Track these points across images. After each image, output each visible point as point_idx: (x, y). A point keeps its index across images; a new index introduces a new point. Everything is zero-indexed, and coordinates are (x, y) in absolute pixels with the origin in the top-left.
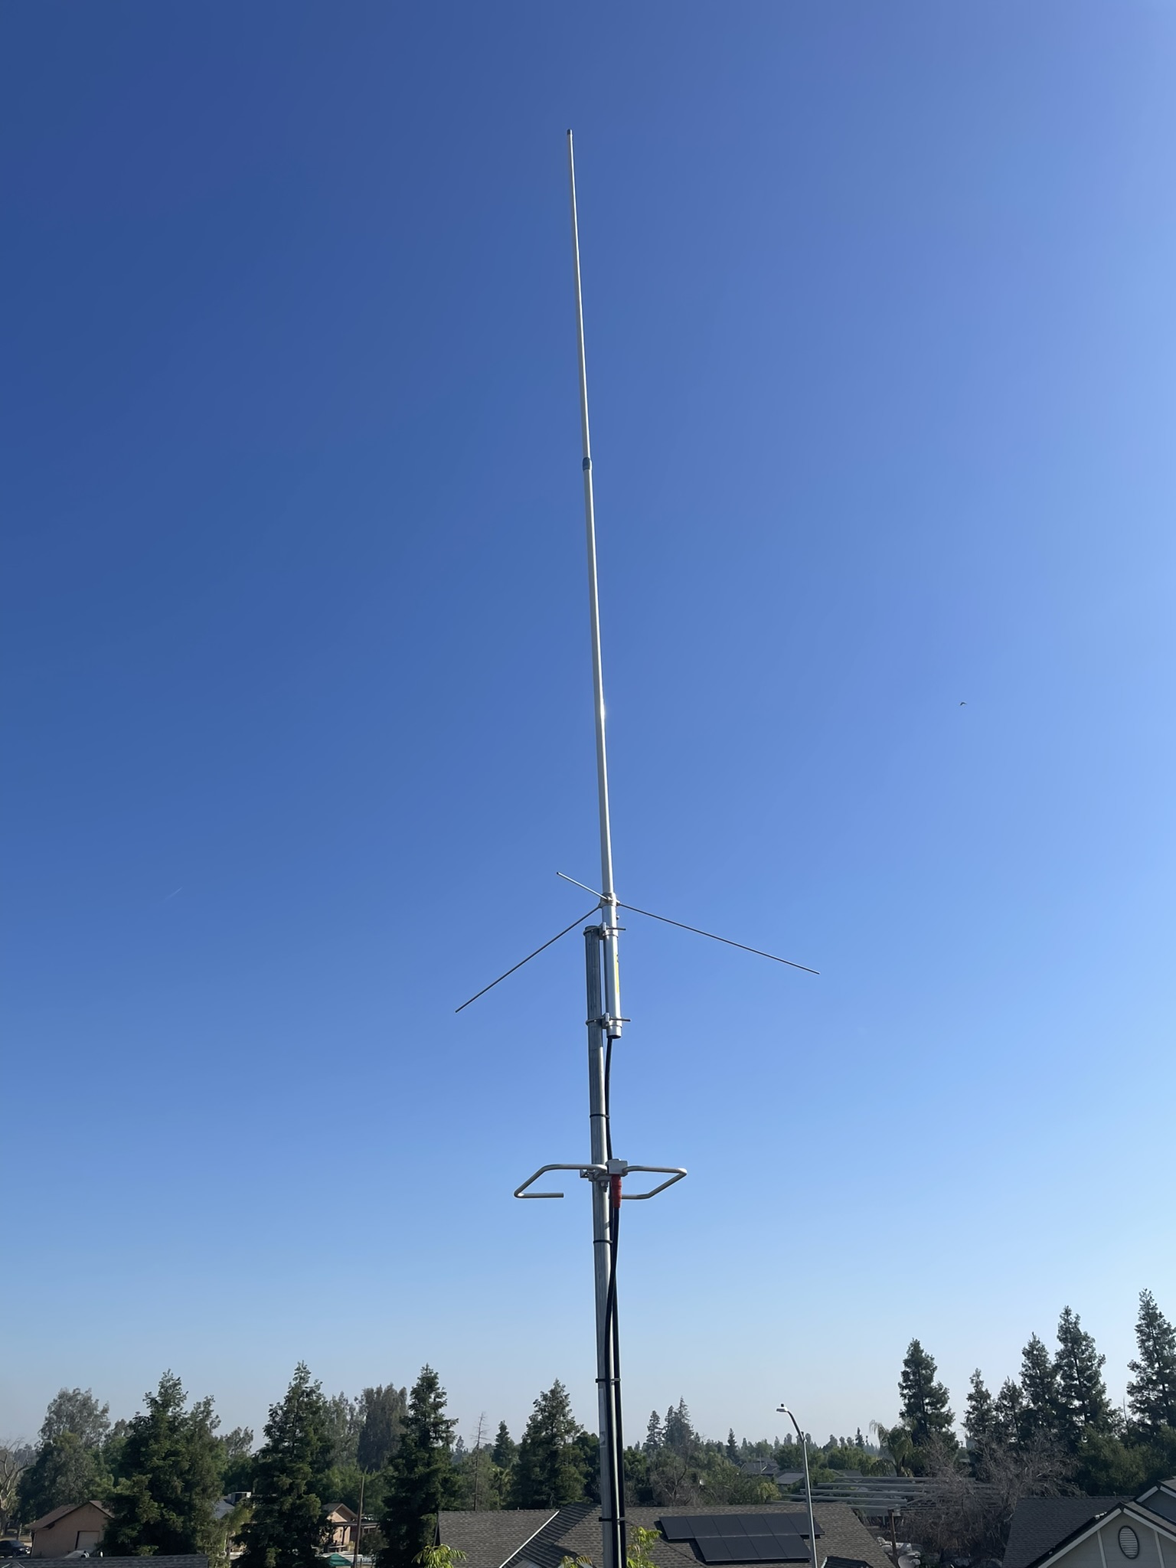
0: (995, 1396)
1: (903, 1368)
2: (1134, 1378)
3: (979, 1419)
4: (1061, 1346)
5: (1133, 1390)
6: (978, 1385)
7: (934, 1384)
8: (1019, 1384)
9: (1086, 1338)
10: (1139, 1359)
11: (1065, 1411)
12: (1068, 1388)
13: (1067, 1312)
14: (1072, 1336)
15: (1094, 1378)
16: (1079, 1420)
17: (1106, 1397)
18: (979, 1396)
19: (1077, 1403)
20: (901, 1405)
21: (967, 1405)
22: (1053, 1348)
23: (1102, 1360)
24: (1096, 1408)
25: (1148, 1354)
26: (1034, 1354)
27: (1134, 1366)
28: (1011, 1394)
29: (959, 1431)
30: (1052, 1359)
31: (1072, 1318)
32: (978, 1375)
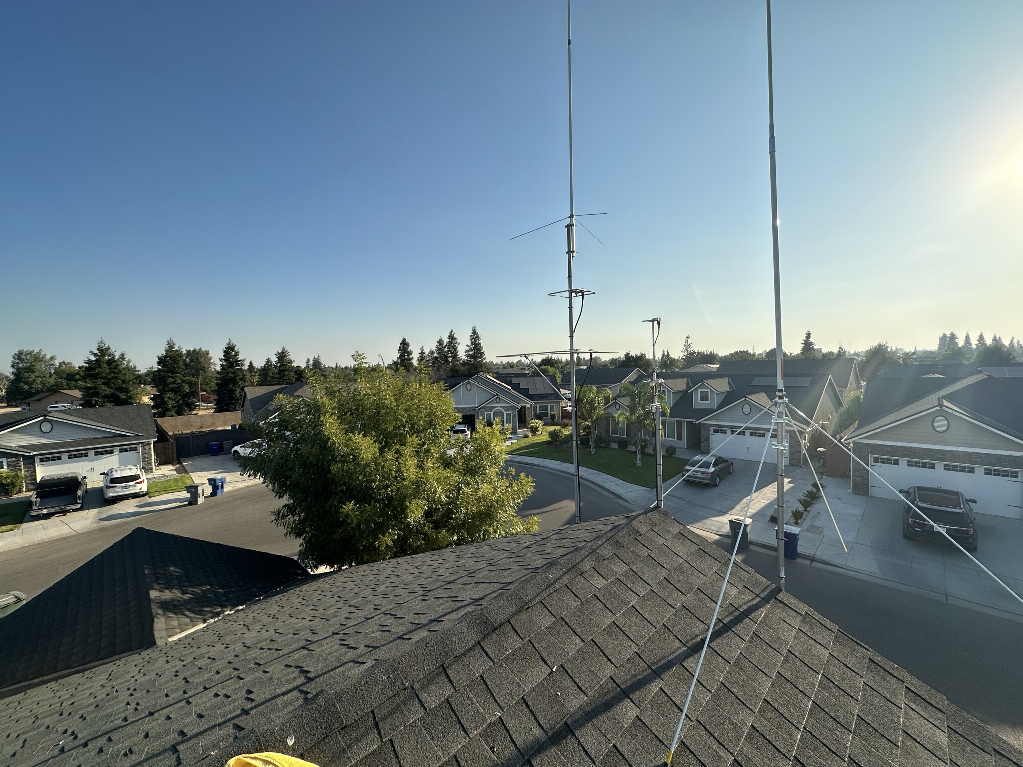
0: (427, 353)
1: (399, 345)
2: (467, 348)
3: (421, 359)
4: (448, 340)
5: (466, 351)
6: (422, 350)
7: (409, 349)
8: (434, 350)
9: (455, 339)
10: (469, 344)
11: (446, 357)
12: (448, 351)
13: (451, 332)
14: (451, 337)
15: (455, 350)
16: (450, 359)
17: (458, 353)
18: (422, 353)
19: (450, 355)
20: (398, 355)
21: (418, 355)
22: (446, 340)
23: (459, 344)
24: (455, 356)
25: (472, 343)
26: (440, 342)
27: (467, 345)
28: (432, 352)
29: (415, 362)
30: (445, 344)
31: (453, 333)
32: (422, 347)
